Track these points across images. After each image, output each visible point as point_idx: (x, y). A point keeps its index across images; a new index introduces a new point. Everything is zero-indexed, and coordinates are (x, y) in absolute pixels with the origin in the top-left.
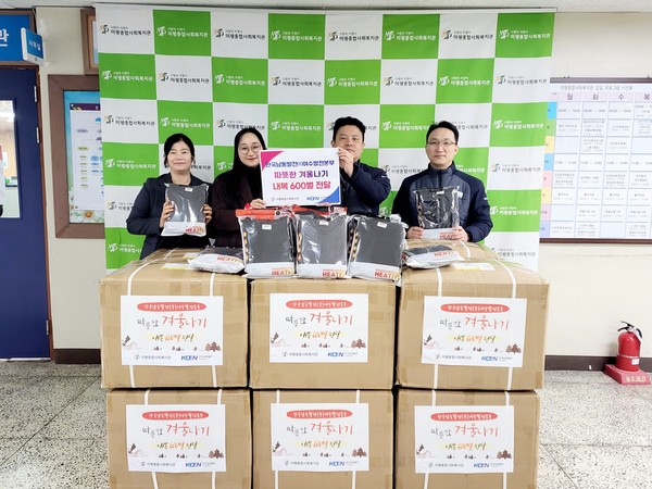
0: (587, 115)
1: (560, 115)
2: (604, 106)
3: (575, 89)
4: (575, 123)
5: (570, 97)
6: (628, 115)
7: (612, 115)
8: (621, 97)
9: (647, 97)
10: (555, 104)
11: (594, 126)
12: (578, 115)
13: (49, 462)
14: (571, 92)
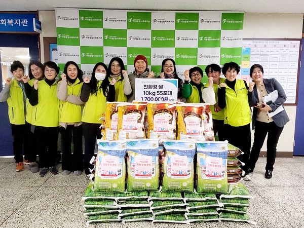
0: (262, 53)
1: (252, 53)
2: (269, 49)
3: (258, 43)
4: (257, 56)
5: (255, 46)
6: (278, 53)
7: (272, 53)
8: (275, 46)
9: (285, 46)
10: (250, 48)
11: (265, 57)
12: (259, 53)
13: (48, 196)
14: (256, 44)
